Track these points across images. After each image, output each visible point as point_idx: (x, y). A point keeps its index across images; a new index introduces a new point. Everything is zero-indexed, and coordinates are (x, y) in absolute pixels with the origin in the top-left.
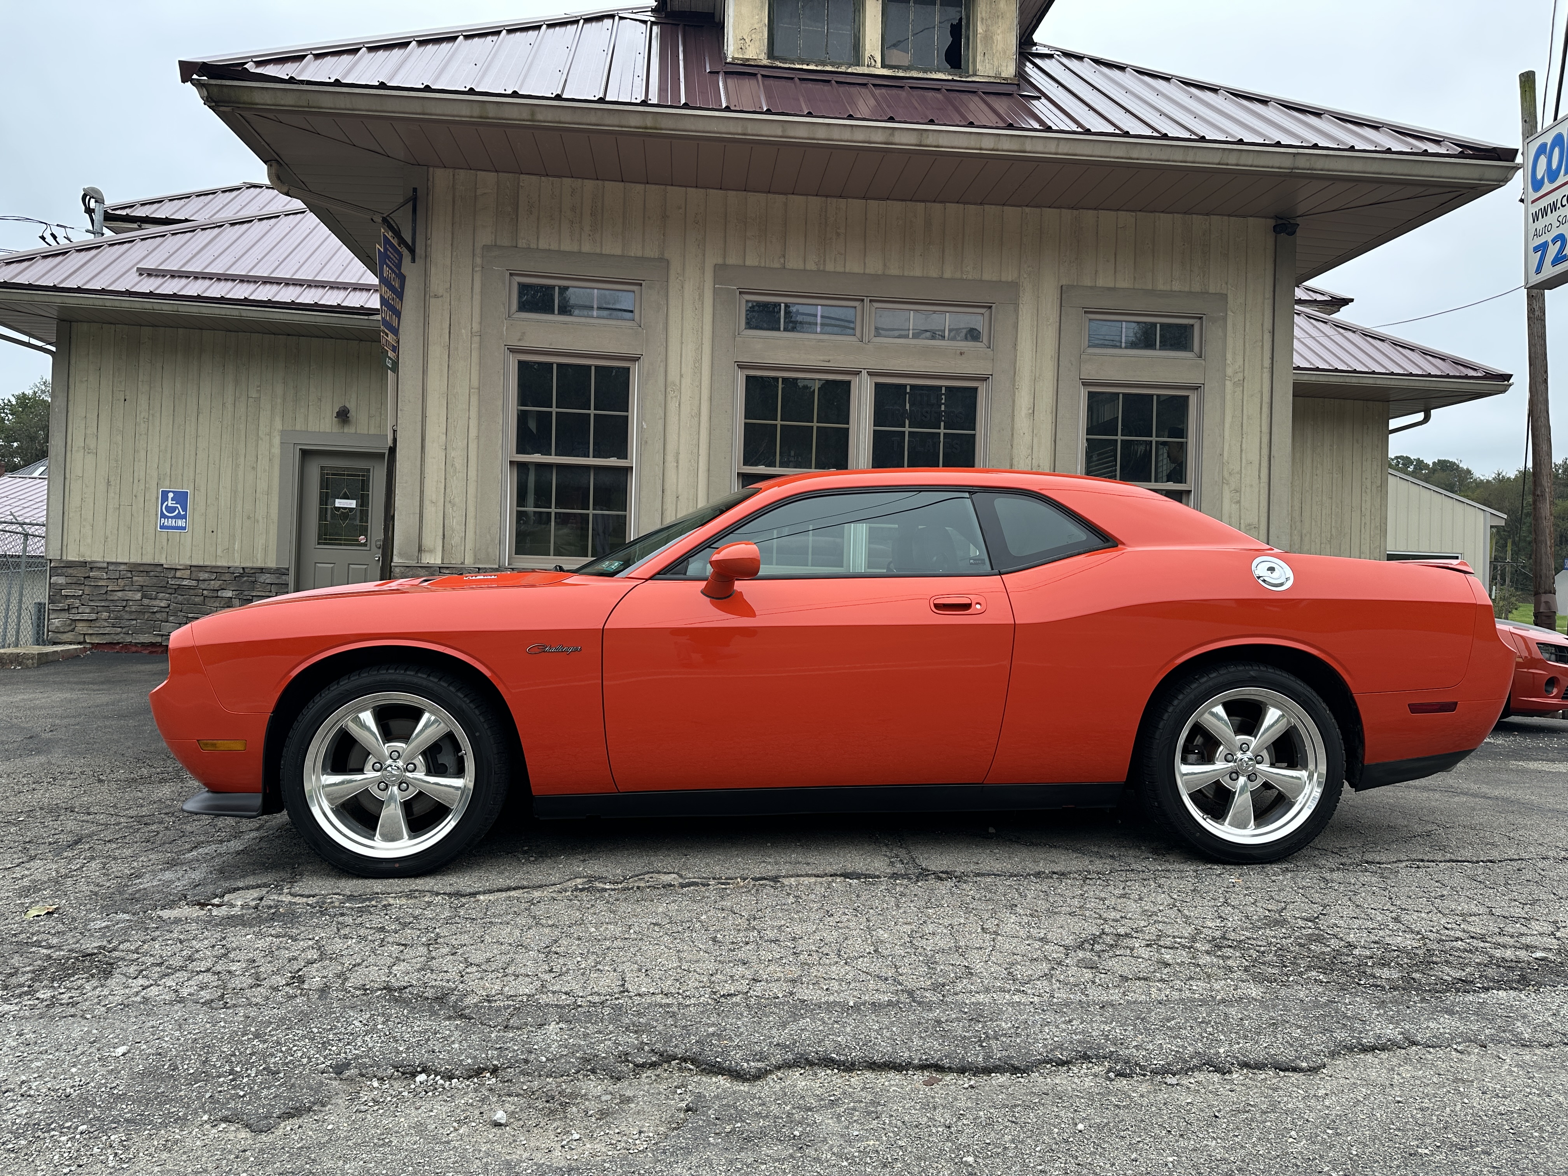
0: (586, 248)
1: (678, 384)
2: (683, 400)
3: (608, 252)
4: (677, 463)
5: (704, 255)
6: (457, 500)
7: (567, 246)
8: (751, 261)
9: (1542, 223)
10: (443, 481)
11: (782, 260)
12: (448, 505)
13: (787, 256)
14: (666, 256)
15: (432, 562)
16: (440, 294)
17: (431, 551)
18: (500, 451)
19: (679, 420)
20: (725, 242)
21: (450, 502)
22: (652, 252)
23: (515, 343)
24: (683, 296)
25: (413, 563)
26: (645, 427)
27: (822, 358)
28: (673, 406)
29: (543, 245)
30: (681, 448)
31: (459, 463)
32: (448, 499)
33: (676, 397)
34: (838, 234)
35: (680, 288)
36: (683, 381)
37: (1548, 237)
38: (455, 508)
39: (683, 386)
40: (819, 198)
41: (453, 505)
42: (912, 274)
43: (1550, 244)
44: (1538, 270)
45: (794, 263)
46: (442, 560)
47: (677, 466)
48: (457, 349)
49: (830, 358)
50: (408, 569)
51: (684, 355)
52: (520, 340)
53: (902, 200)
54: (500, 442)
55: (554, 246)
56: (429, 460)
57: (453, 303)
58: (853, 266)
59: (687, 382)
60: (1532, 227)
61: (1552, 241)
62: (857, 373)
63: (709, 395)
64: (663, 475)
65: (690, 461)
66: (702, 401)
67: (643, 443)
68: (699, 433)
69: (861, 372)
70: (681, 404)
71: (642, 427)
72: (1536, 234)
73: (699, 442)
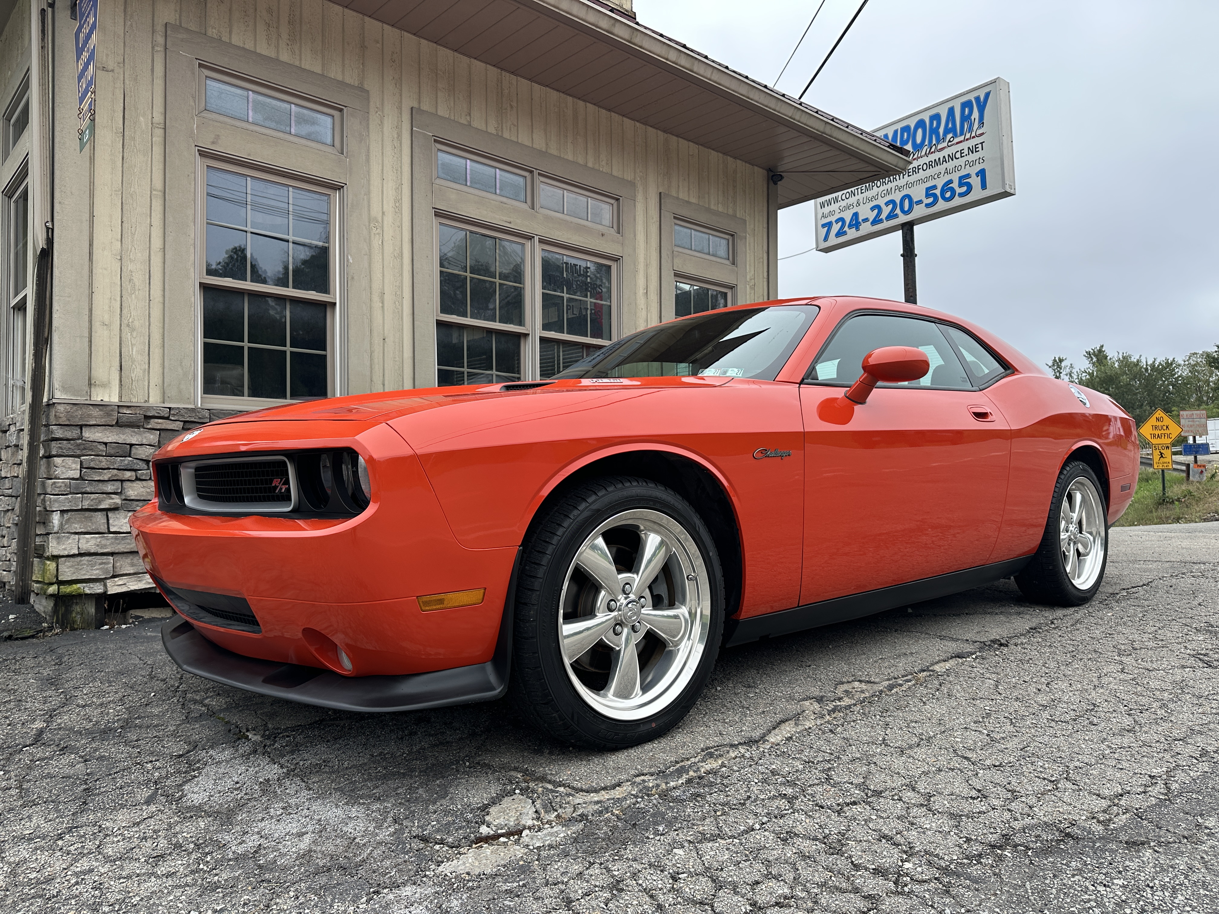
0: (285, 57)
1: (380, 220)
2: (386, 238)
3: (307, 67)
4: (383, 303)
5: (401, 95)
6: (137, 323)
7: (263, 49)
8: (443, 111)
9: (827, 210)
10: (119, 299)
11: (468, 118)
12: (125, 330)
13: (472, 115)
14: (366, 87)
15: (106, 399)
16: (110, 68)
17: (105, 385)
18: (192, 270)
19: (383, 259)
20: (419, 87)
21: (128, 325)
22: (351, 78)
23: (207, 144)
24: (382, 132)
25: (81, 400)
26: (351, 261)
27: (505, 218)
28: (376, 242)
29: (236, 40)
30: (386, 288)
31: (139, 278)
32: (125, 322)
33: (378, 234)
34: (512, 107)
35: (379, 122)
36: (385, 218)
37: (833, 219)
38: (135, 334)
39: (385, 226)
40: (495, 69)
41: (133, 330)
42: (566, 157)
43: (834, 223)
44: (826, 239)
45: (479, 123)
46: (120, 397)
47: (383, 307)
48: (134, 139)
49: (511, 220)
50: (75, 408)
51: (385, 192)
52: (213, 143)
53: (557, 91)
54: (192, 258)
55: (249, 46)
56: (98, 271)
57: (127, 82)
58: (524, 139)
59: (389, 220)
60: (820, 212)
61: (836, 221)
62: (530, 238)
63: (410, 237)
64: (371, 316)
65: (395, 303)
66: (404, 243)
67: (350, 278)
68: (402, 275)
69: (534, 237)
70: (384, 243)
71: (348, 260)
72: (824, 216)
73: (402, 284)
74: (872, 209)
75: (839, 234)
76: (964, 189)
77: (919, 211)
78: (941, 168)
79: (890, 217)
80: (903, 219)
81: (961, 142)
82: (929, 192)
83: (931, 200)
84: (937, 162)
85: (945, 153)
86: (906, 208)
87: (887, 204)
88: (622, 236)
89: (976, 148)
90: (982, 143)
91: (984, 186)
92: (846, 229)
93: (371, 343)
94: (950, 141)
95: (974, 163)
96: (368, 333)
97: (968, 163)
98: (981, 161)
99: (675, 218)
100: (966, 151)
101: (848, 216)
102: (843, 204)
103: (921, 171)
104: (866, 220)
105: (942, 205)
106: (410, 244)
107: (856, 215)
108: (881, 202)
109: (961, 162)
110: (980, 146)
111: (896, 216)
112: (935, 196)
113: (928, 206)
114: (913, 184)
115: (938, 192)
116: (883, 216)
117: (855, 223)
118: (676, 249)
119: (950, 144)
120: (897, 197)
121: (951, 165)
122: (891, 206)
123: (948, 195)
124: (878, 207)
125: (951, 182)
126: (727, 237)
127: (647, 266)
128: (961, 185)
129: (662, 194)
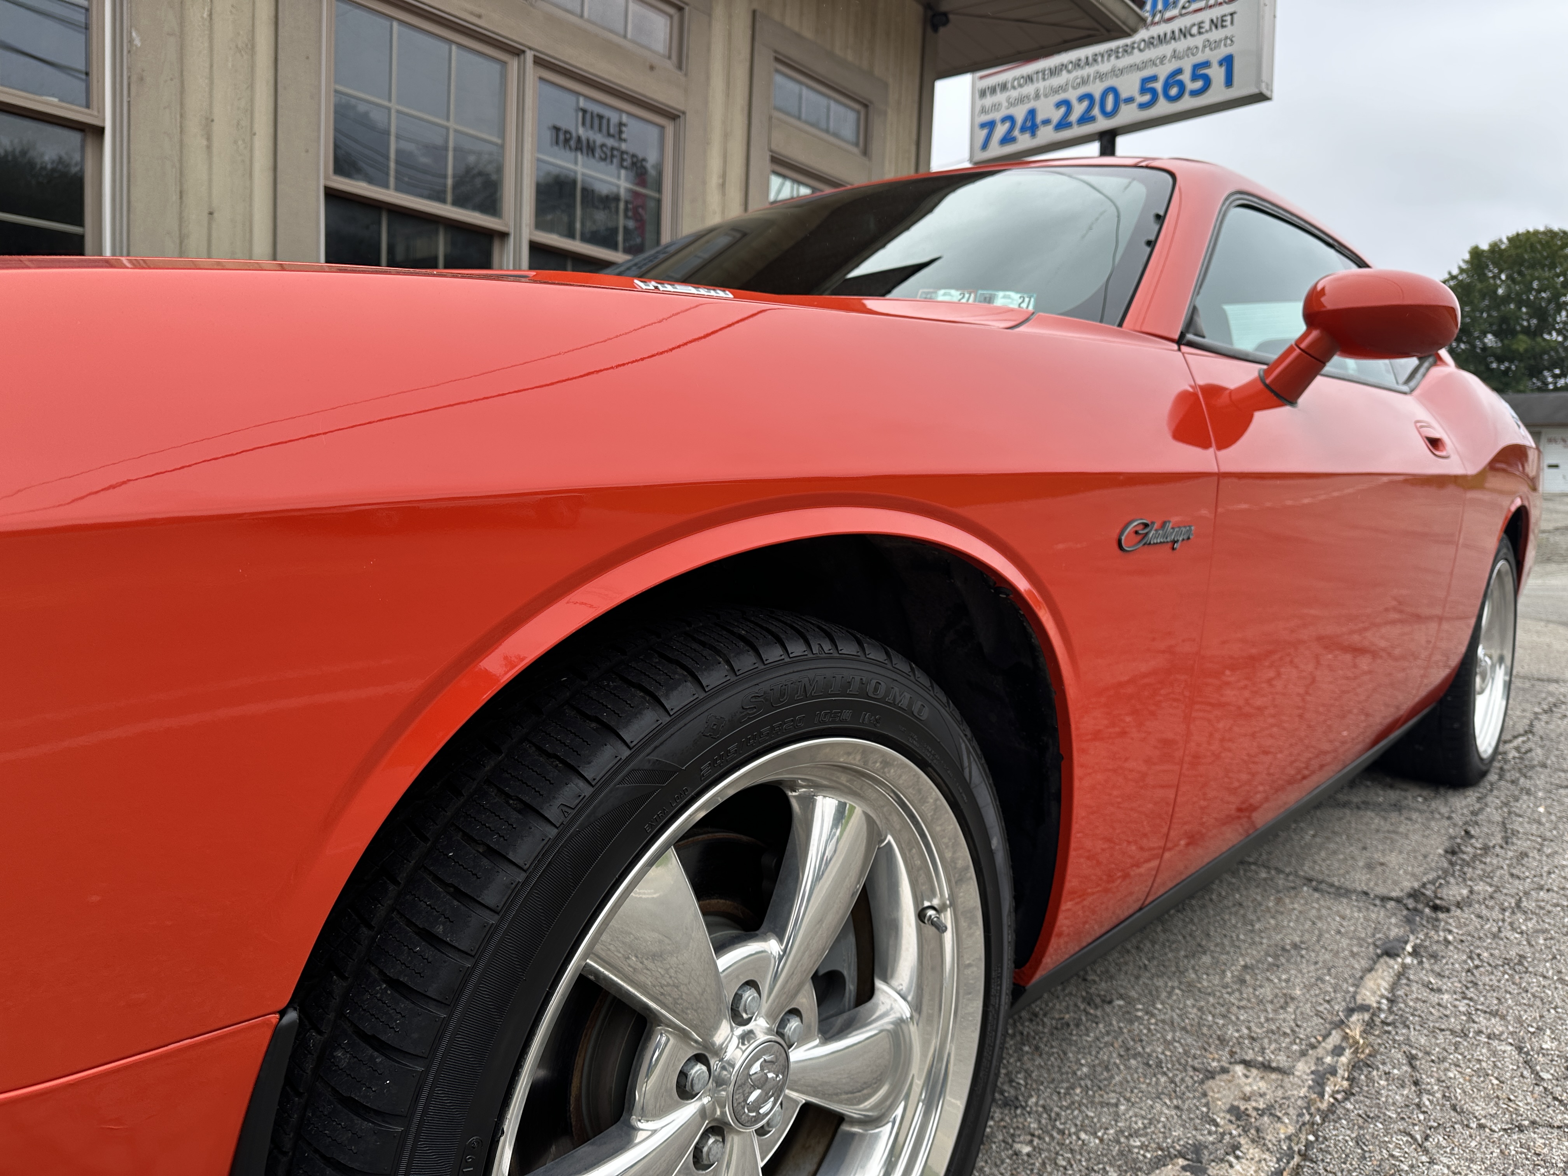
2: (218, 8)
4: (209, 138)
9: (989, 101)
19: (211, 49)
26: (137, 42)
27: (470, 7)
28: (196, 13)
30: (216, 110)
37: (997, 116)
43: (999, 123)
44: (985, 146)
47: (209, 147)
60: (979, 103)
61: (1001, 120)
62: (518, 53)
63: (273, 13)
64: (181, 161)
65: (235, 142)
66: (257, 22)
67: (134, 78)
68: (252, 87)
69: (524, 52)
70: (214, 16)
71: (131, 41)
72: (983, 111)
73: (252, 106)
74: (1058, 105)
75: (1007, 139)
76: (1199, 84)
77: (1128, 114)
78: (1166, 50)
79: (1086, 119)
80: (1103, 124)
81: (1200, 10)
82: (1146, 85)
83: (1147, 98)
84: (1162, 40)
85: (1175, 25)
86: (1109, 106)
87: (1081, 99)
88: (686, 75)
89: (1223, 21)
90: (1232, 14)
91: (1229, 82)
92: (1016, 133)
93: (181, 219)
94: (1184, 7)
95: (1217, 43)
96: (175, 198)
97: (1208, 44)
98: (1229, 42)
99: (777, 59)
100: (1207, 26)
101: (1020, 113)
102: (1014, 94)
103: (1136, 51)
104: (1047, 122)
105: (1163, 107)
106: (272, 28)
107: (1032, 113)
108: (1072, 95)
109: (1199, 41)
110: (1229, 18)
111: (1093, 119)
112: (1154, 92)
113: (1143, 106)
114: (1122, 71)
115: (1158, 86)
116: (1074, 117)
117: (1031, 125)
118: (777, 114)
119: (1184, 11)
120: (1096, 89)
121: (1181, 45)
122: (1085, 104)
123: (1174, 91)
124: (1066, 103)
125: (1179, 71)
126: (857, 106)
127: (726, 136)
128: (1195, 77)
129: (758, 15)
